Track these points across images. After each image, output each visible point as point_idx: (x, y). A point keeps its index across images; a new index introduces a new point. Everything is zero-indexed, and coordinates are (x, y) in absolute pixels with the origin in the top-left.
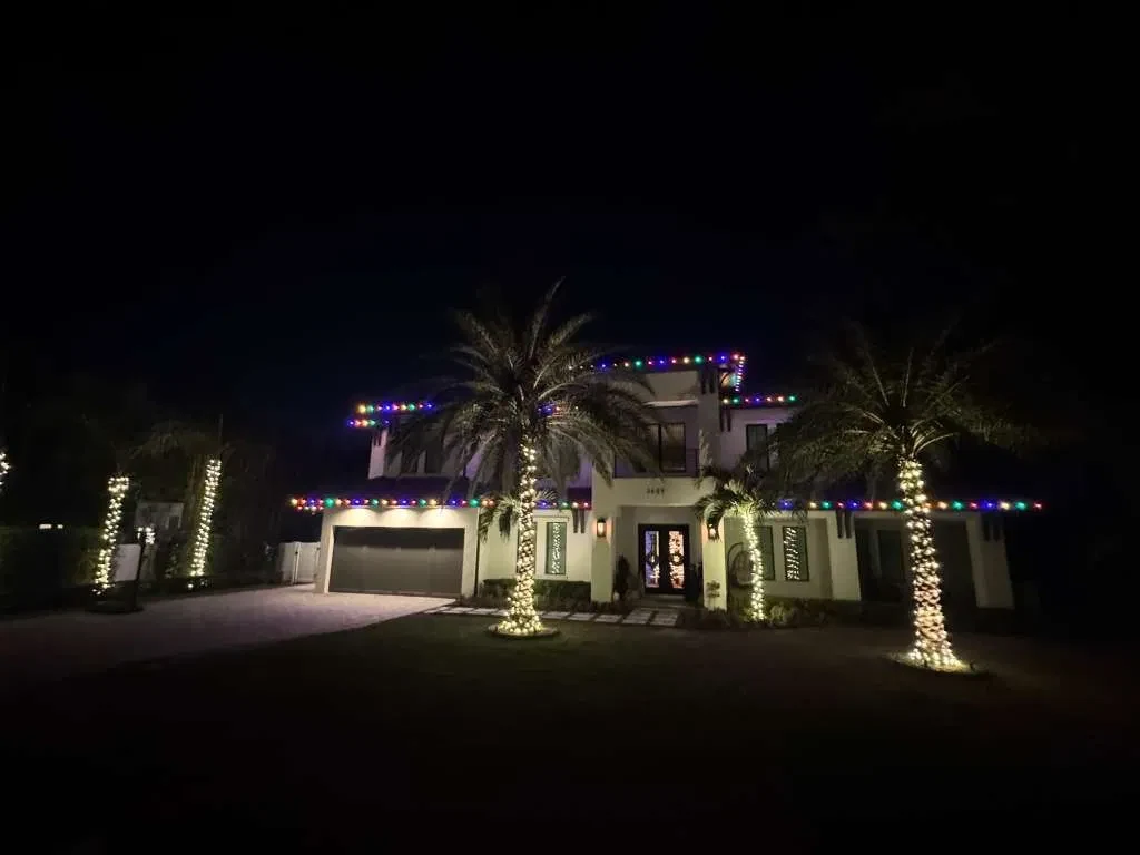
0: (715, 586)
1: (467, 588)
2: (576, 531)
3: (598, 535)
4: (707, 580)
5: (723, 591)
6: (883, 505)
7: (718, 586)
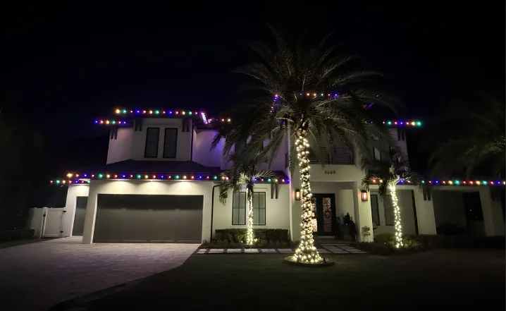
0: (366, 229)
1: (206, 235)
2: (272, 198)
3: (296, 199)
4: (362, 226)
5: (371, 231)
6: (451, 182)
7: (369, 229)
